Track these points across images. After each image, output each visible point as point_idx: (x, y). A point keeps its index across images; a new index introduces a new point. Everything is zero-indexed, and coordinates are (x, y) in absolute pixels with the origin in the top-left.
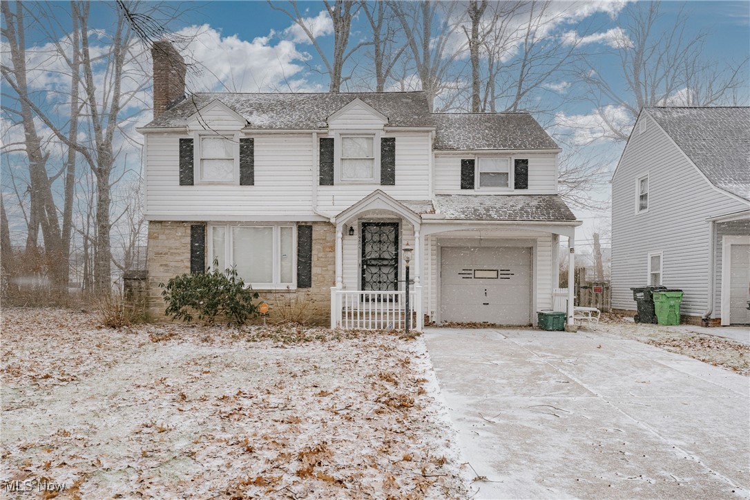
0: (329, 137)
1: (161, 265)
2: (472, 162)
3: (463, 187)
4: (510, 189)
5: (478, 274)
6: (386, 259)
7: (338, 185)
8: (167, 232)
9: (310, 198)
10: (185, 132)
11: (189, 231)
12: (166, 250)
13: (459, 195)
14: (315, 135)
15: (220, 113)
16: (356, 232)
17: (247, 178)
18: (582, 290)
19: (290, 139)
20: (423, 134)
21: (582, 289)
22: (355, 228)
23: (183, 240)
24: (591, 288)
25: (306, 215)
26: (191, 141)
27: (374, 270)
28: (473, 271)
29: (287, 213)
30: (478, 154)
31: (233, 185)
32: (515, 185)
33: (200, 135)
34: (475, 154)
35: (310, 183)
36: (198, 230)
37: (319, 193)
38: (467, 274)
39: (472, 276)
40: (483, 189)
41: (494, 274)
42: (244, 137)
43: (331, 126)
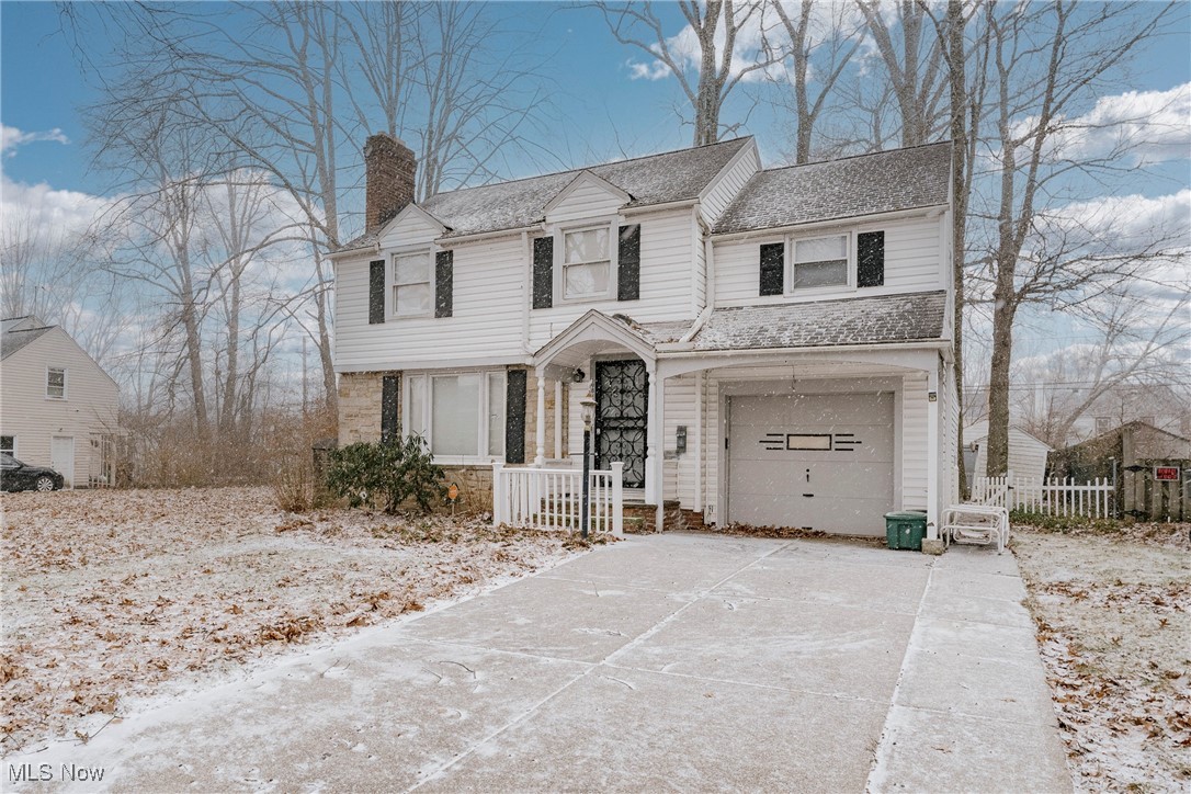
0: (547, 236)
1: (351, 431)
2: (779, 248)
3: (762, 293)
4: (851, 289)
5: (795, 443)
6: (632, 419)
7: (557, 306)
8: (358, 386)
9: (519, 329)
10: (374, 253)
11: (381, 385)
12: (356, 411)
13: (756, 306)
14: (525, 236)
15: (416, 220)
16: (587, 377)
17: (444, 307)
18: (1129, 475)
19: (495, 245)
20: (682, 212)
21: (1126, 472)
22: (586, 370)
23: (373, 396)
24: (1150, 470)
25: (515, 356)
26: (382, 263)
27: (614, 436)
28: (784, 439)
29: (492, 353)
30: (790, 232)
31: (429, 318)
32: (859, 280)
33: (393, 254)
34: (785, 233)
35: (520, 307)
36: (391, 382)
37: (533, 321)
38: (775, 442)
39: (784, 445)
40: (800, 291)
41: (823, 442)
42: (441, 250)
43: (548, 220)
